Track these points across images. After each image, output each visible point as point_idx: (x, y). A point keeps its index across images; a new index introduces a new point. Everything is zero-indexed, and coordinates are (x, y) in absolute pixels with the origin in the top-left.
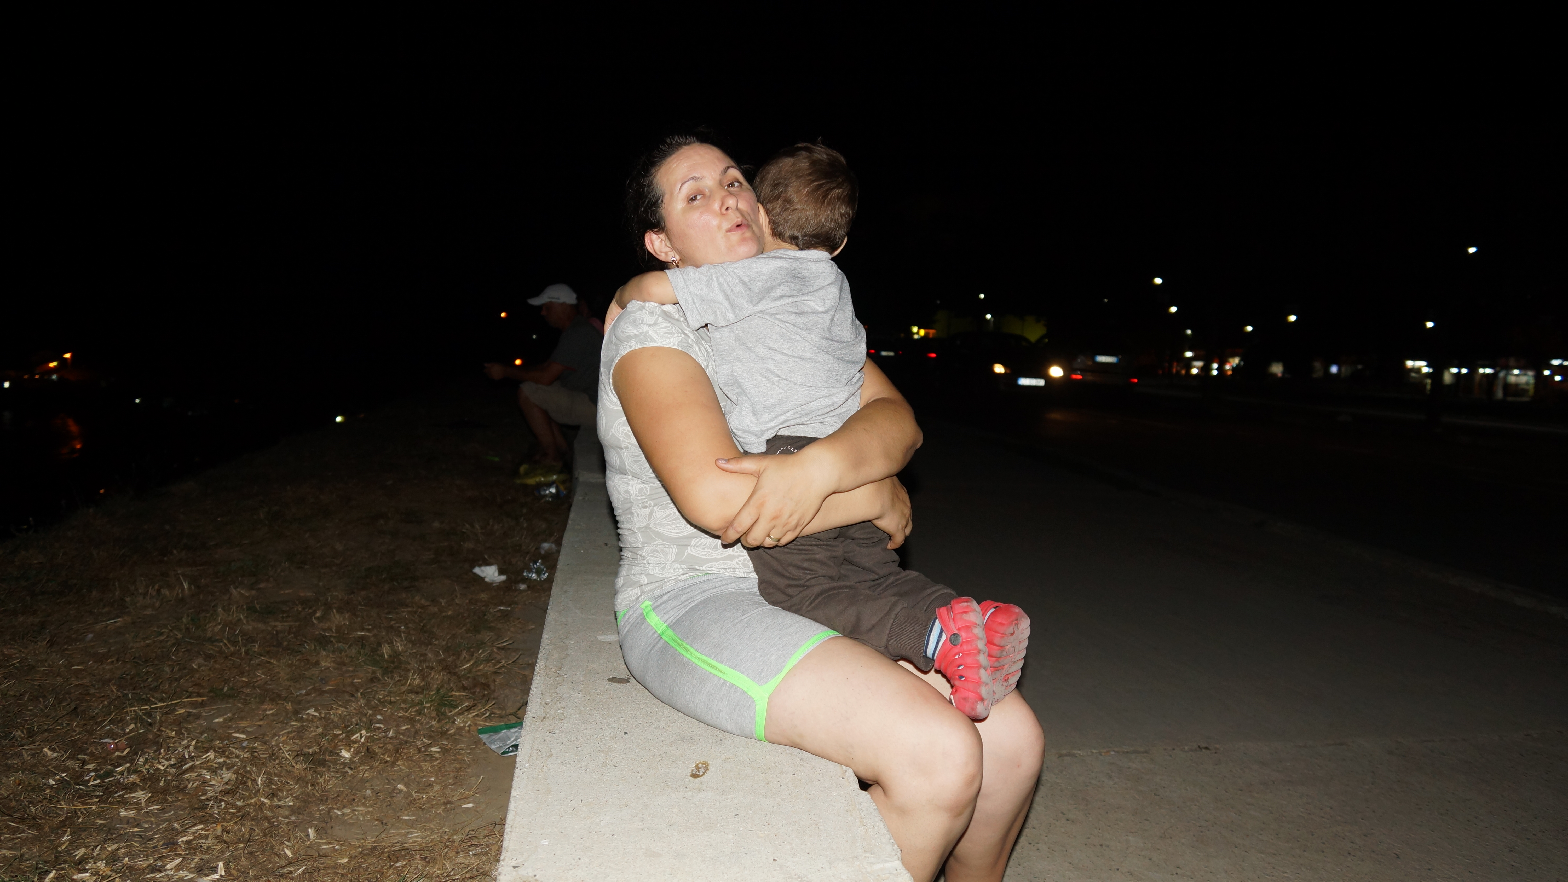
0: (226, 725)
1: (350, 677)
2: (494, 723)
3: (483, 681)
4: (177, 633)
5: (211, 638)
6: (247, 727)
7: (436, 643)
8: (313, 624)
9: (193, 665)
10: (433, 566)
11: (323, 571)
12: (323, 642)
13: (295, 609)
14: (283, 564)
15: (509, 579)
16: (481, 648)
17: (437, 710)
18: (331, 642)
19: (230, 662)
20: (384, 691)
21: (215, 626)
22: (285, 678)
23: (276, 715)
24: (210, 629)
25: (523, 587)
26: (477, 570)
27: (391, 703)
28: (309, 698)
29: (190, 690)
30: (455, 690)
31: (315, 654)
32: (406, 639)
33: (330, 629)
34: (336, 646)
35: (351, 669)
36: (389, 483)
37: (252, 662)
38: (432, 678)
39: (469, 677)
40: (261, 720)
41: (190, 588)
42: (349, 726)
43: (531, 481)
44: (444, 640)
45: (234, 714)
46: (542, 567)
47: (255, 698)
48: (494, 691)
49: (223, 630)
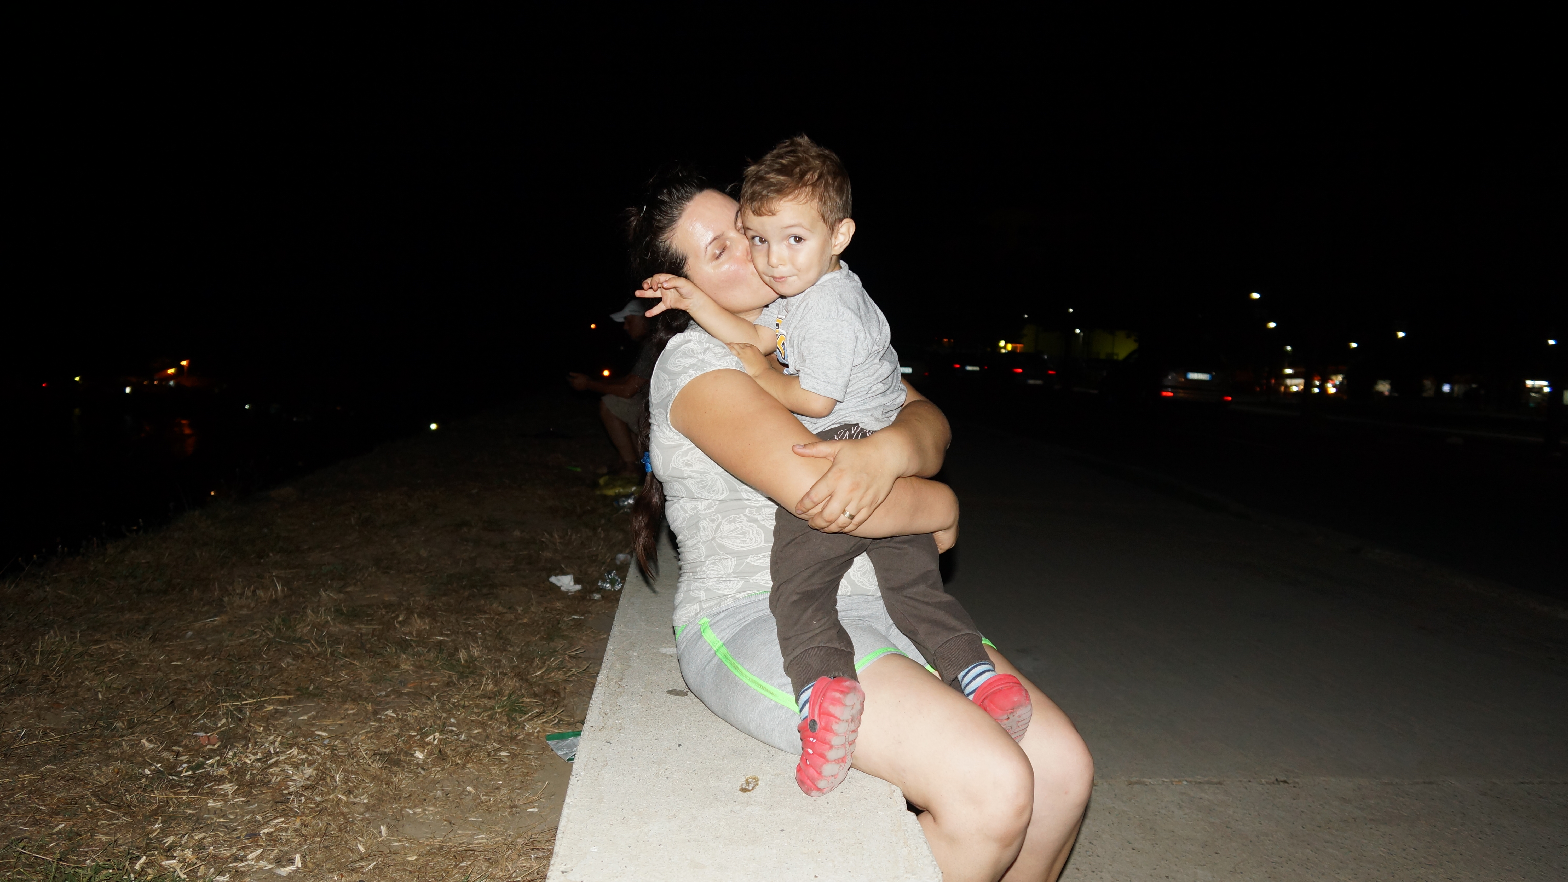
0: (310, 723)
1: (427, 680)
2: (562, 730)
3: (553, 688)
4: (268, 633)
5: (300, 638)
6: (328, 725)
7: (511, 649)
8: (395, 628)
9: (282, 664)
10: (512, 574)
11: (407, 576)
12: (403, 645)
13: (380, 613)
14: (370, 569)
15: (583, 588)
16: (553, 656)
17: (507, 715)
18: (412, 646)
19: (317, 662)
20: (459, 695)
21: (305, 627)
22: (367, 679)
23: (357, 715)
24: (300, 630)
25: (597, 596)
26: (553, 579)
27: (464, 707)
28: (388, 699)
29: (279, 687)
30: (526, 696)
31: (395, 657)
32: (482, 645)
33: (411, 633)
34: (416, 650)
35: (428, 672)
36: (474, 491)
37: (336, 663)
38: (505, 684)
39: (540, 684)
40: (342, 719)
41: (283, 590)
42: (424, 728)
43: (611, 492)
44: (518, 647)
45: (317, 713)
46: (616, 578)
47: (338, 698)
48: (564, 698)
49: (311, 631)
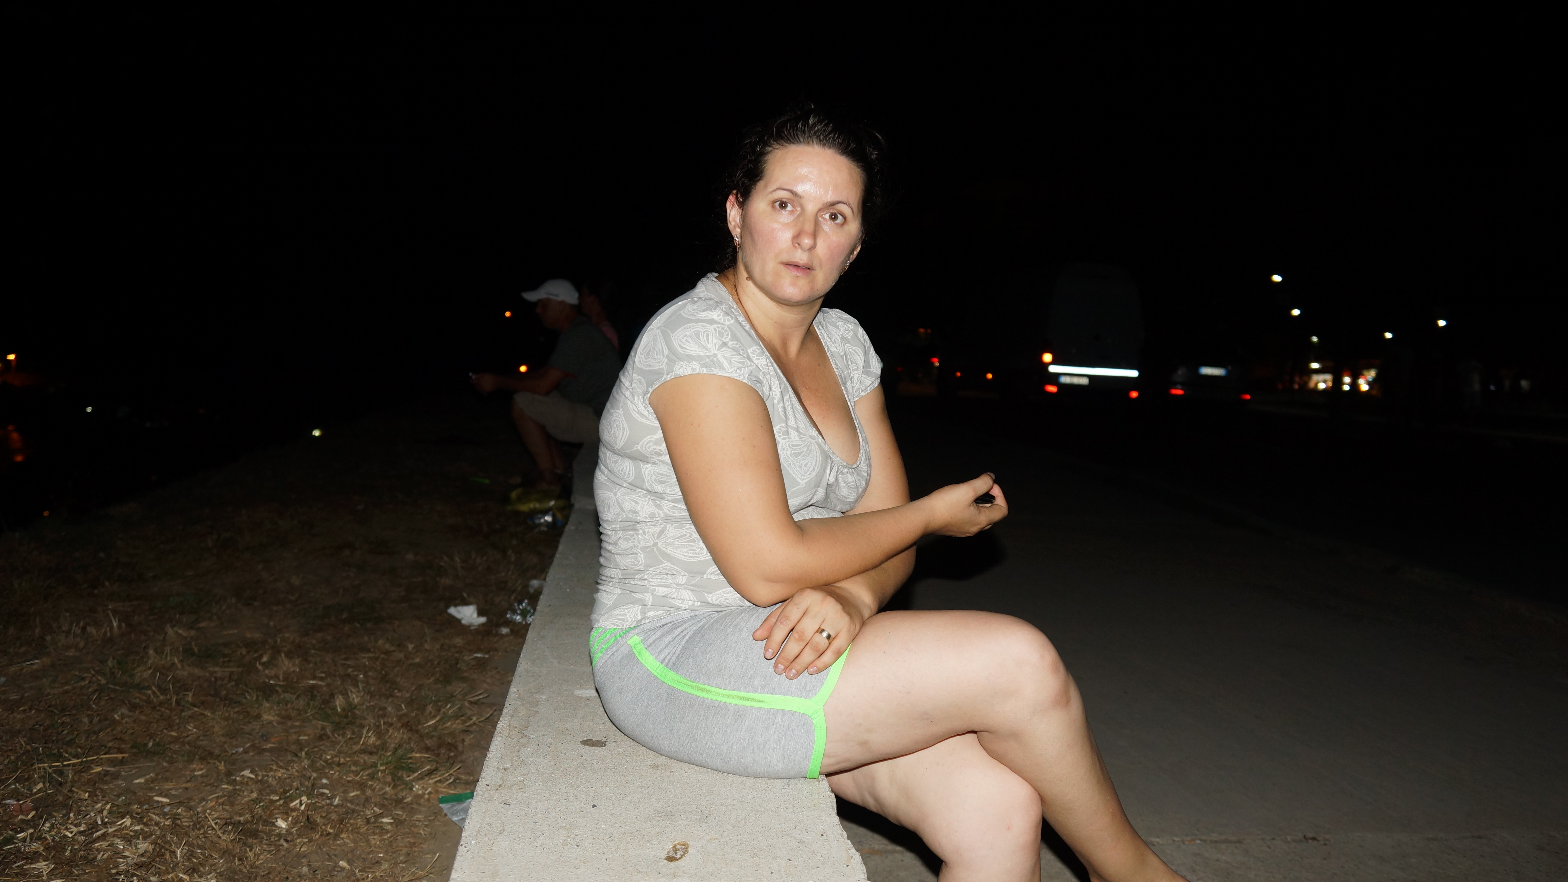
0: (148, 787)
1: (295, 733)
2: (459, 791)
3: (450, 740)
4: (99, 678)
5: (139, 684)
6: (171, 789)
7: (399, 694)
8: (258, 671)
9: (116, 716)
10: (403, 605)
11: (275, 608)
12: (267, 691)
13: (239, 653)
14: (229, 600)
15: (489, 621)
16: (450, 702)
17: (392, 774)
18: (277, 691)
19: (158, 713)
20: (334, 750)
21: (145, 670)
22: (220, 733)
23: (206, 776)
24: (139, 674)
25: (505, 631)
26: (452, 611)
27: (339, 765)
28: (246, 757)
29: (110, 744)
30: (416, 750)
31: (256, 706)
32: (363, 690)
33: (276, 677)
34: (282, 696)
35: (297, 723)
36: (360, 507)
37: (183, 714)
38: (390, 736)
39: (433, 736)
40: (188, 781)
41: (119, 627)
42: (289, 791)
43: (524, 508)
44: (407, 692)
45: (157, 775)
46: (529, 608)
47: (183, 756)
48: (462, 753)
49: (153, 675)
